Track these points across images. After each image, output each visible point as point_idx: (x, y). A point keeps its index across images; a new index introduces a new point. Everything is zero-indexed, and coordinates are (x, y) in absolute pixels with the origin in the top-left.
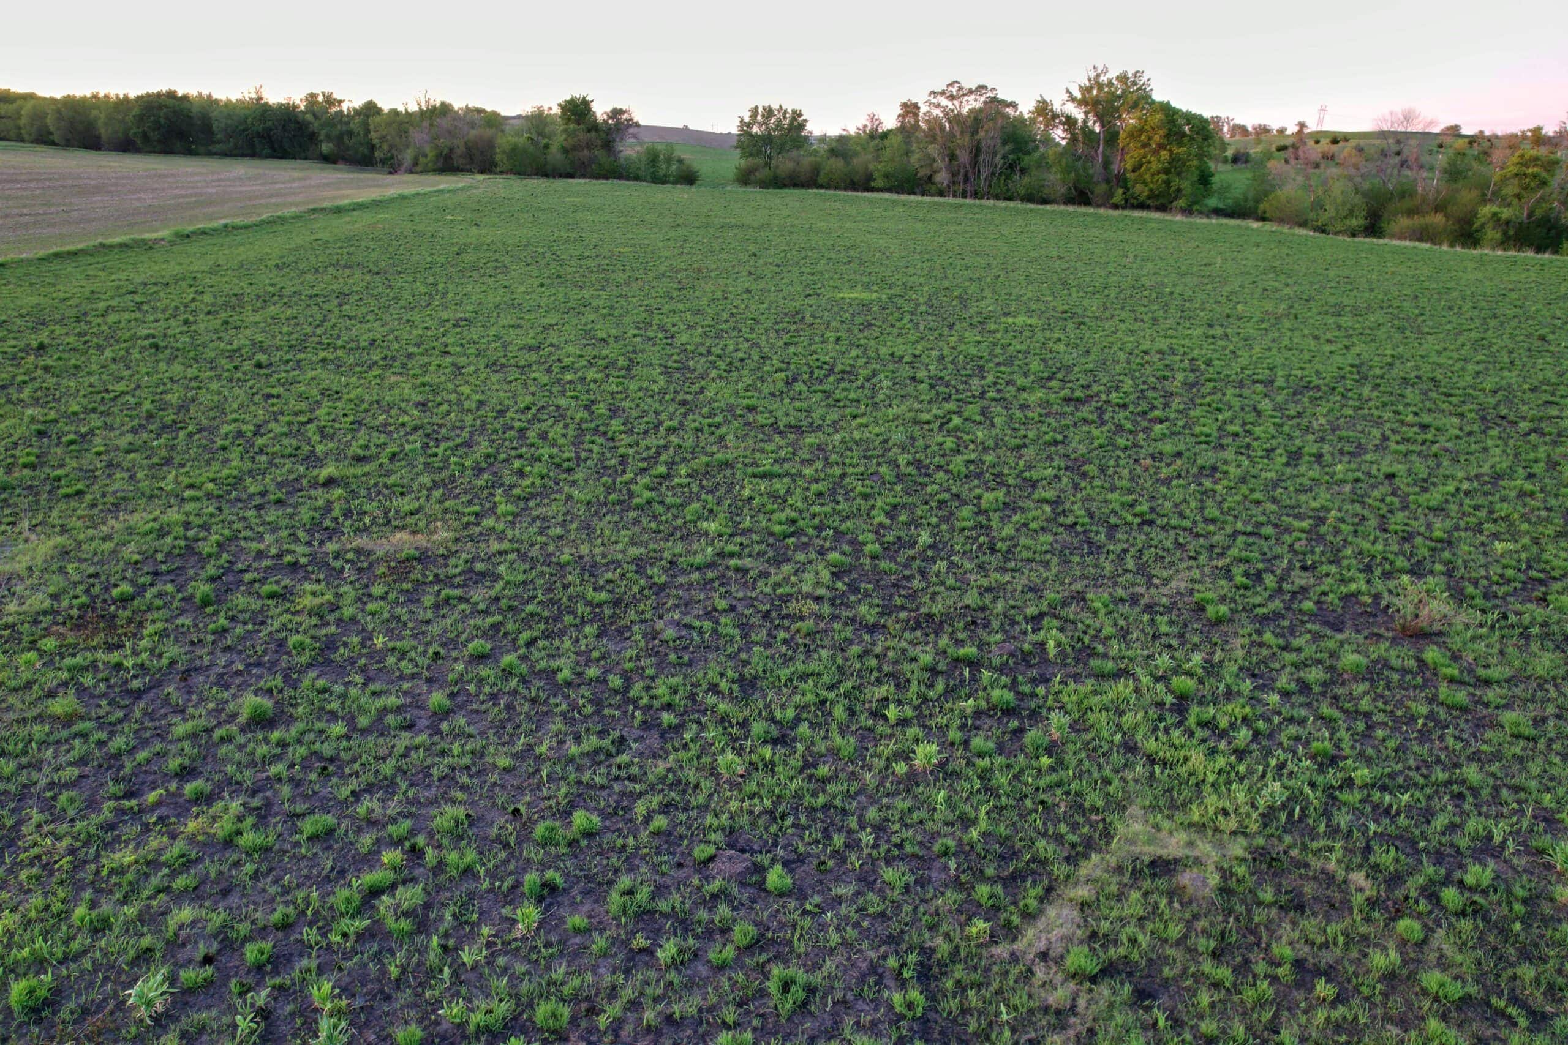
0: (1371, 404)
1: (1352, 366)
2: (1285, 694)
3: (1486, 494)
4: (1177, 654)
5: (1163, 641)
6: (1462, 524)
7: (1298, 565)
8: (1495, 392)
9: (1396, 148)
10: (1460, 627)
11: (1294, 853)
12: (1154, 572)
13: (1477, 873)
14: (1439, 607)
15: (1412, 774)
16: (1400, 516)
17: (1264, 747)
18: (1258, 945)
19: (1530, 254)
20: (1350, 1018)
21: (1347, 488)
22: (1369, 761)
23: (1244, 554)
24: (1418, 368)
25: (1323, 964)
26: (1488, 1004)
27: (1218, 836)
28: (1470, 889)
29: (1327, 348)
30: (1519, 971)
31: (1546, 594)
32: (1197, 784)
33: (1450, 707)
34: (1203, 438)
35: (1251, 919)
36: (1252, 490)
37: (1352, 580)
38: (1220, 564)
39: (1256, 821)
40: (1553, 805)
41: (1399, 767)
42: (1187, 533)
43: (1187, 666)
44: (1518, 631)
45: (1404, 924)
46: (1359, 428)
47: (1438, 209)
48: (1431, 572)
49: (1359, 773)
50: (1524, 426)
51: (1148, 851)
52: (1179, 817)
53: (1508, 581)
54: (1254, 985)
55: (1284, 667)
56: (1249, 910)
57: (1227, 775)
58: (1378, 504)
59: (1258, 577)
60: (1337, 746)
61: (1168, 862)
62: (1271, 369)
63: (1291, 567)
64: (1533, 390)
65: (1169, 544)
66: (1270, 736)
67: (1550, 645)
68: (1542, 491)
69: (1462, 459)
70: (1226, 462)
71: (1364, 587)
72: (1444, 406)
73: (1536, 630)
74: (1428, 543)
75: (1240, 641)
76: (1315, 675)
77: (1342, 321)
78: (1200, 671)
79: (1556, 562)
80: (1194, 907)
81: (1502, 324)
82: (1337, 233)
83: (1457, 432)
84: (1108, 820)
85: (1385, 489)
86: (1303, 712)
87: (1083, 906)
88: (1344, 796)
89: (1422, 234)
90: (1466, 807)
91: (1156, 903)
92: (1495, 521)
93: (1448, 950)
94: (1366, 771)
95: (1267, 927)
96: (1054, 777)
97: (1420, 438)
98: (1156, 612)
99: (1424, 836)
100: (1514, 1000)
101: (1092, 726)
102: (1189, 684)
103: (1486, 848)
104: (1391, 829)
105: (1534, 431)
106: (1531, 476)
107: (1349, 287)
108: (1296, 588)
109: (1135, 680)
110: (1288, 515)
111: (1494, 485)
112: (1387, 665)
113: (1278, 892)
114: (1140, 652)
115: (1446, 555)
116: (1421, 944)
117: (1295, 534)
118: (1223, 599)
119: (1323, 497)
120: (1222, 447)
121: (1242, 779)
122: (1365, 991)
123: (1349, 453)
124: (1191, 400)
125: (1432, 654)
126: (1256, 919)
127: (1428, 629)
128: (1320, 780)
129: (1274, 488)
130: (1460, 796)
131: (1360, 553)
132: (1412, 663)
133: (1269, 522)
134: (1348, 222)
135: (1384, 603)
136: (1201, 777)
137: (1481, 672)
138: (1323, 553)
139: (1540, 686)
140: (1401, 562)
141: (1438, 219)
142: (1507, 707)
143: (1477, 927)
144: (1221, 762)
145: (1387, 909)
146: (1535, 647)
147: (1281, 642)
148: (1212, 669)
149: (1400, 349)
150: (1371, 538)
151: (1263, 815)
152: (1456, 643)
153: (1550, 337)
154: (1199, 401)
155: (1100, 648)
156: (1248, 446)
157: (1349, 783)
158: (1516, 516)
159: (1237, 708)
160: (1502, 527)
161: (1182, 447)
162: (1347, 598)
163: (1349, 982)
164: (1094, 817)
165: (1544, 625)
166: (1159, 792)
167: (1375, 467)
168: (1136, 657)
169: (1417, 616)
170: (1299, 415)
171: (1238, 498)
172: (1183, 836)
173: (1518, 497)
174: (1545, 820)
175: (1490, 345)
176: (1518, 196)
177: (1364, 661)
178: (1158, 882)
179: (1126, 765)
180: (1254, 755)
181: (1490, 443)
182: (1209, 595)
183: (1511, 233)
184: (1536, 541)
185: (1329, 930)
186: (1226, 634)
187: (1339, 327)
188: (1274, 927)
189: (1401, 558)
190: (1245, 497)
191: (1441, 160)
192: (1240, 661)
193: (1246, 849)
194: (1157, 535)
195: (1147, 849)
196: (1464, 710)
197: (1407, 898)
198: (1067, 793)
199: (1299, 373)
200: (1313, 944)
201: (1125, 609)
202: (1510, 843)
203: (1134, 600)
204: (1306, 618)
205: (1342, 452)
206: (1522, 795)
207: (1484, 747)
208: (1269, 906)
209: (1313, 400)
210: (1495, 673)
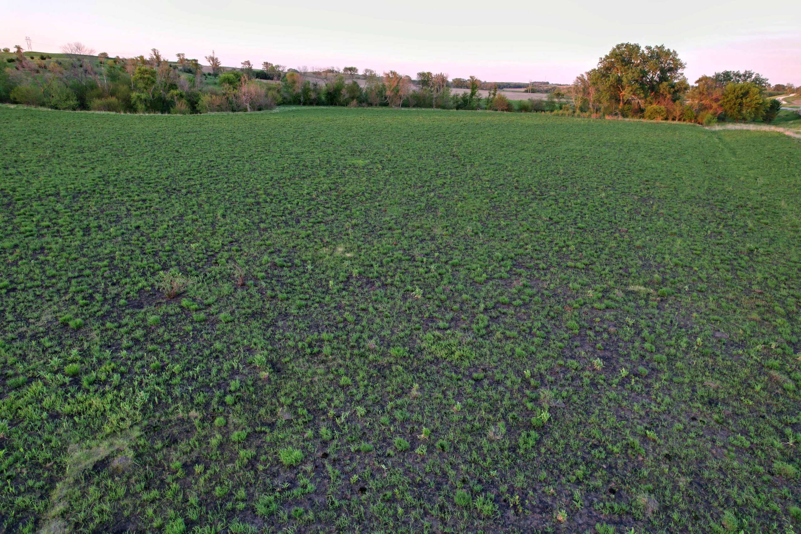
0: (116, 195)
1: (99, 178)
2: (129, 349)
3: (180, 224)
4: (61, 355)
5: (50, 351)
6: (175, 240)
7: (110, 284)
8: (168, 178)
9: (78, 63)
10: (191, 286)
11: (163, 419)
12: (28, 316)
13: (234, 384)
14: (180, 281)
15: (196, 357)
16: (149, 245)
17: (128, 379)
18: (164, 470)
19: (160, 114)
20: (213, 473)
21: (120, 239)
22: (177, 361)
23: (78, 288)
24: (131, 173)
25: (194, 459)
26: (255, 432)
27: (124, 432)
28: (235, 392)
29: (83, 170)
30: (260, 413)
31: (216, 260)
32: (102, 414)
33: (200, 322)
34: (28, 233)
35: (155, 460)
36: (70, 254)
37: (139, 282)
38: (67, 298)
39: (139, 415)
40: (248, 343)
41: (190, 357)
42: (40, 288)
43: (70, 358)
44: (212, 279)
45: (217, 421)
46: (115, 208)
47: (112, 94)
48: (171, 266)
49: (175, 368)
50: (184, 191)
51: (89, 463)
52: (99, 435)
53: (202, 259)
54: (170, 488)
55: (122, 336)
56: (154, 457)
57: (116, 402)
58: (136, 242)
59: (91, 297)
60: (162, 361)
61: (103, 461)
62: (55, 187)
63: (106, 286)
64: (182, 175)
65: (31, 298)
66: (130, 372)
67: (225, 280)
68: (200, 217)
69: (165, 212)
70: (48, 243)
71: (145, 284)
72: (149, 189)
73: (218, 276)
74: (165, 253)
75: (94, 333)
76: (139, 333)
77: (85, 155)
78: (79, 357)
79: (216, 246)
80: (127, 473)
81: (160, 147)
82: (65, 109)
83: (158, 200)
84: (58, 461)
85: (137, 234)
86: (140, 353)
87: (63, 515)
88: (174, 381)
89: (109, 107)
90: (221, 360)
91: (105, 485)
92: (188, 236)
93: (236, 420)
94: (178, 366)
95: (165, 459)
96: (11, 459)
97: (144, 206)
98: (39, 337)
99: (211, 381)
100: (263, 424)
101: (24, 417)
102: (75, 367)
103: (234, 372)
104: (198, 385)
105: (188, 192)
106: (194, 212)
107: (83, 137)
108: (113, 296)
109: (41, 379)
110: (95, 261)
111: (182, 220)
112: (169, 315)
113: (163, 440)
114: (38, 363)
115: (174, 256)
116: (226, 425)
117: (102, 269)
118: (76, 316)
119: (109, 246)
120: (43, 236)
121: (124, 399)
122: (214, 458)
123: (114, 221)
124: (11, 213)
125: (185, 302)
126: (159, 459)
127: (179, 292)
128: (160, 380)
129: (82, 249)
130: (217, 357)
131: (137, 268)
132: (178, 310)
133: (86, 268)
134: (68, 102)
135: (157, 287)
136: (102, 409)
137: (206, 302)
138: (120, 274)
139: (228, 298)
140: (157, 266)
141: (113, 100)
142: (220, 312)
143: (241, 405)
144: (110, 396)
145: (209, 419)
146: (220, 283)
147: (116, 324)
148: (85, 353)
149: (120, 165)
150: (140, 259)
151: (142, 410)
152: (192, 293)
153: (180, 150)
154: (16, 213)
155: (10, 372)
156: (58, 231)
157: (173, 375)
158: (194, 231)
159: (107, 366)
160: (191, 237)
161: (16, 242)
162: (140, 291)
163: (207, 458)
164: (48, 465)
165: (220, 273)
166: (82, 430)
167: (129, 225)
168: (37, 367)
169: (172, 288)
170: (81, 208)
171: (64, 260)
172: (106, 443)
173: (193, 222)
174: (248, 350)
175: (158, 157)
176: (145, 88)
177: (158, 317)
178: (102, 474)
179: (56, 427)
180: (125, 385)
181: (173, 201)
182: (68, 316)
183: (149, 105)
184: (205, 240)
185: (190, 442)
186: (86, 332)
187: (85, 159)
188: (168, 457)
189: (156, 264)
190: (67, 259)
191: (104, 70)
192: (99, 343)
193: (140, 431)
194: (21, 296)
195: (88, 462)
196: (205, 320)
197: (214, 410)
198: (25, 462)
199: (72, 186)
200: (187, 453)
201: (18, 344)
202: (240, 366)
203: (22, 336)
204: (124, 308)
205: (110, 222)
206: (237, 345)
207: (218, 332)
208: (162, 449)
209: (85, 199)
210: (211, 300)
